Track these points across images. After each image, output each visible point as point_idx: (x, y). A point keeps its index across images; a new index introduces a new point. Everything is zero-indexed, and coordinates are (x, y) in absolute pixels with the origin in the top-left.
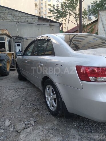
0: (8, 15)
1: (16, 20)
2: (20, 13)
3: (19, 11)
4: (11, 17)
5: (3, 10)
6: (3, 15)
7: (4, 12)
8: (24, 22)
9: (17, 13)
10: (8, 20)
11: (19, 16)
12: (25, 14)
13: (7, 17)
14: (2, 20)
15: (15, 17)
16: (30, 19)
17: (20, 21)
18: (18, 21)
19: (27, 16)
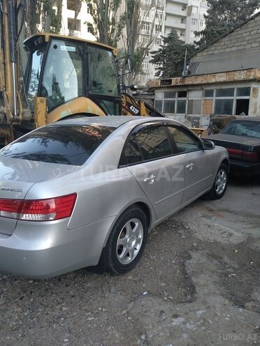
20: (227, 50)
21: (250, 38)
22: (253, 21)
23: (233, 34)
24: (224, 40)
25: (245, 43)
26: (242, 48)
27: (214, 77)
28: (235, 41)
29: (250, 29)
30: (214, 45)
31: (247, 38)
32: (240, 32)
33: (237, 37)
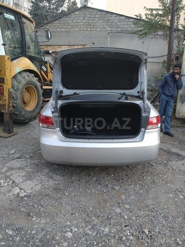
0: (99, 21)
1: (109, 29)
2: (117, 16)
3: (115, 14)
4: (102, 24)
5: (93, 14)
6: (92, 22)
7: (93, 16)
8: (121, 32)
9: (113, 17)
10: (98, 29)
11: (115, 21)
12: (124, 18)
13: (98, 24)
14: (90, 29)
15: (109, 24)
16: (131, 26)
17: (115, 29)
18: (112, 29)
19: (127, 20)
20: (58, 30)
21: (73, 24)
22: (73, 14)
23: (61, 19)
24: (55, 22)
25: (70, 27)
26: (68, 30)
27: (60, 48)
28: (63, 24)
29: (73, 19)
30: (48, 25)
31: (71, 24)
32: (66, 19)
33: (64, 22)
